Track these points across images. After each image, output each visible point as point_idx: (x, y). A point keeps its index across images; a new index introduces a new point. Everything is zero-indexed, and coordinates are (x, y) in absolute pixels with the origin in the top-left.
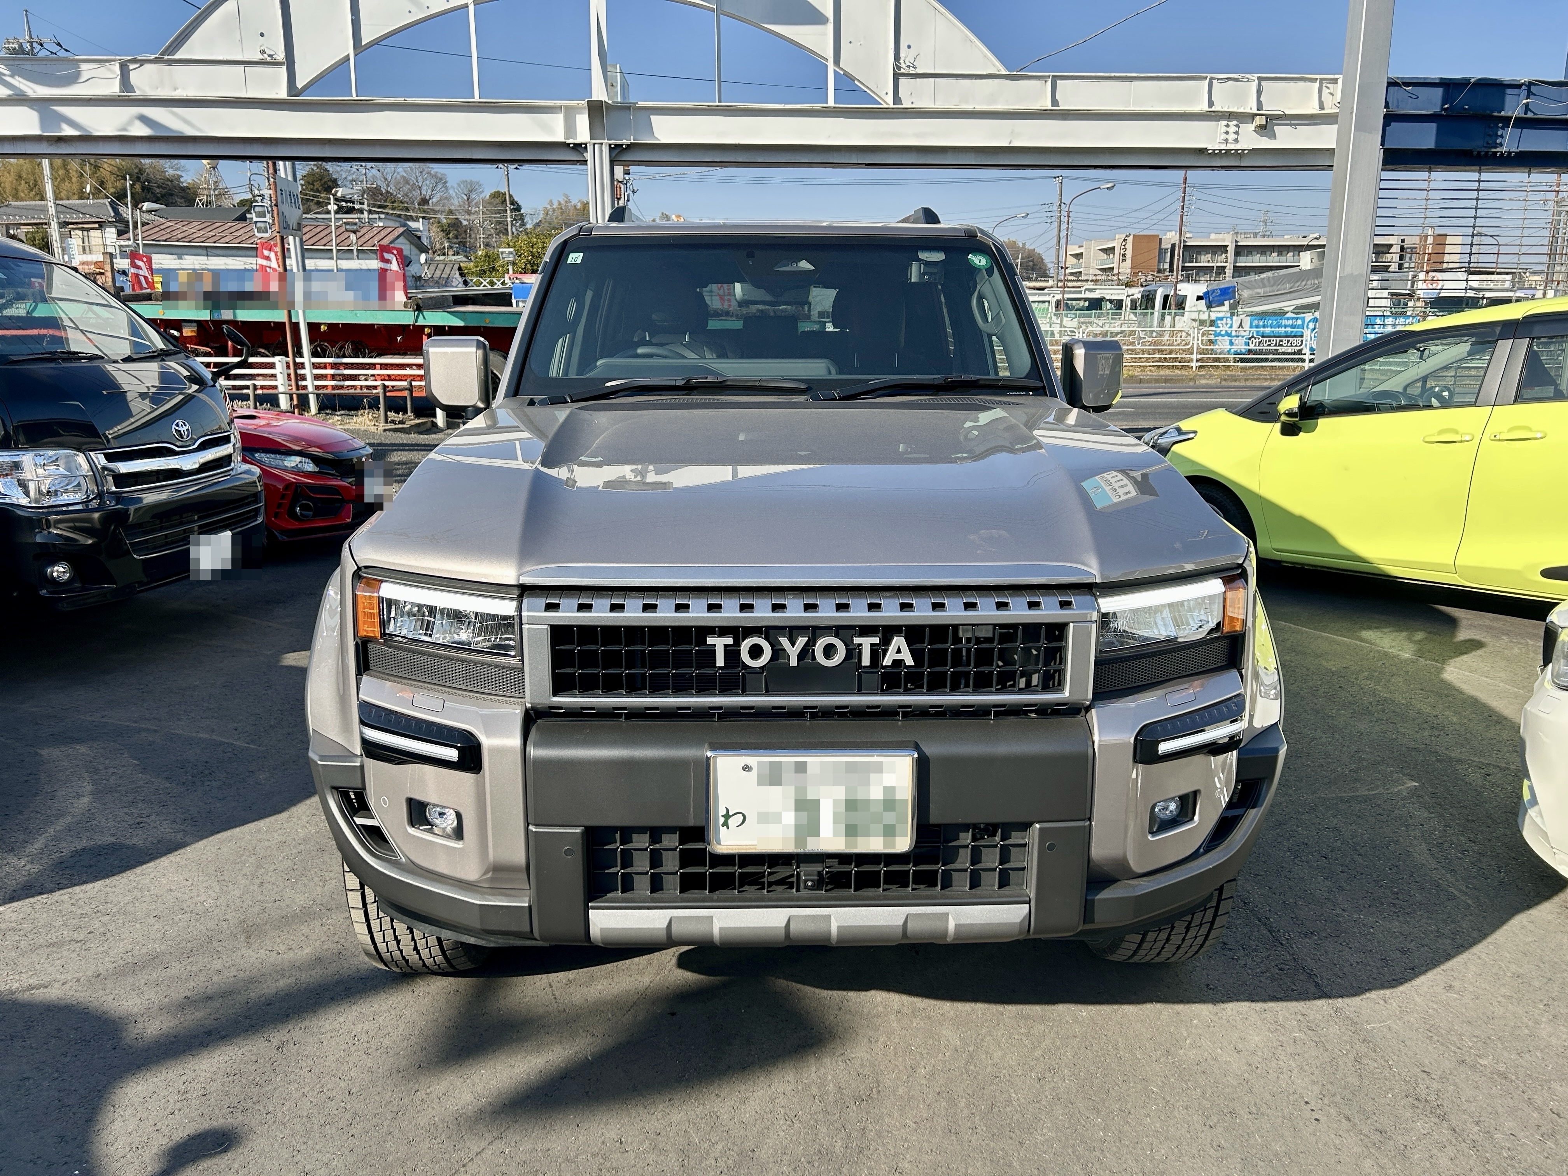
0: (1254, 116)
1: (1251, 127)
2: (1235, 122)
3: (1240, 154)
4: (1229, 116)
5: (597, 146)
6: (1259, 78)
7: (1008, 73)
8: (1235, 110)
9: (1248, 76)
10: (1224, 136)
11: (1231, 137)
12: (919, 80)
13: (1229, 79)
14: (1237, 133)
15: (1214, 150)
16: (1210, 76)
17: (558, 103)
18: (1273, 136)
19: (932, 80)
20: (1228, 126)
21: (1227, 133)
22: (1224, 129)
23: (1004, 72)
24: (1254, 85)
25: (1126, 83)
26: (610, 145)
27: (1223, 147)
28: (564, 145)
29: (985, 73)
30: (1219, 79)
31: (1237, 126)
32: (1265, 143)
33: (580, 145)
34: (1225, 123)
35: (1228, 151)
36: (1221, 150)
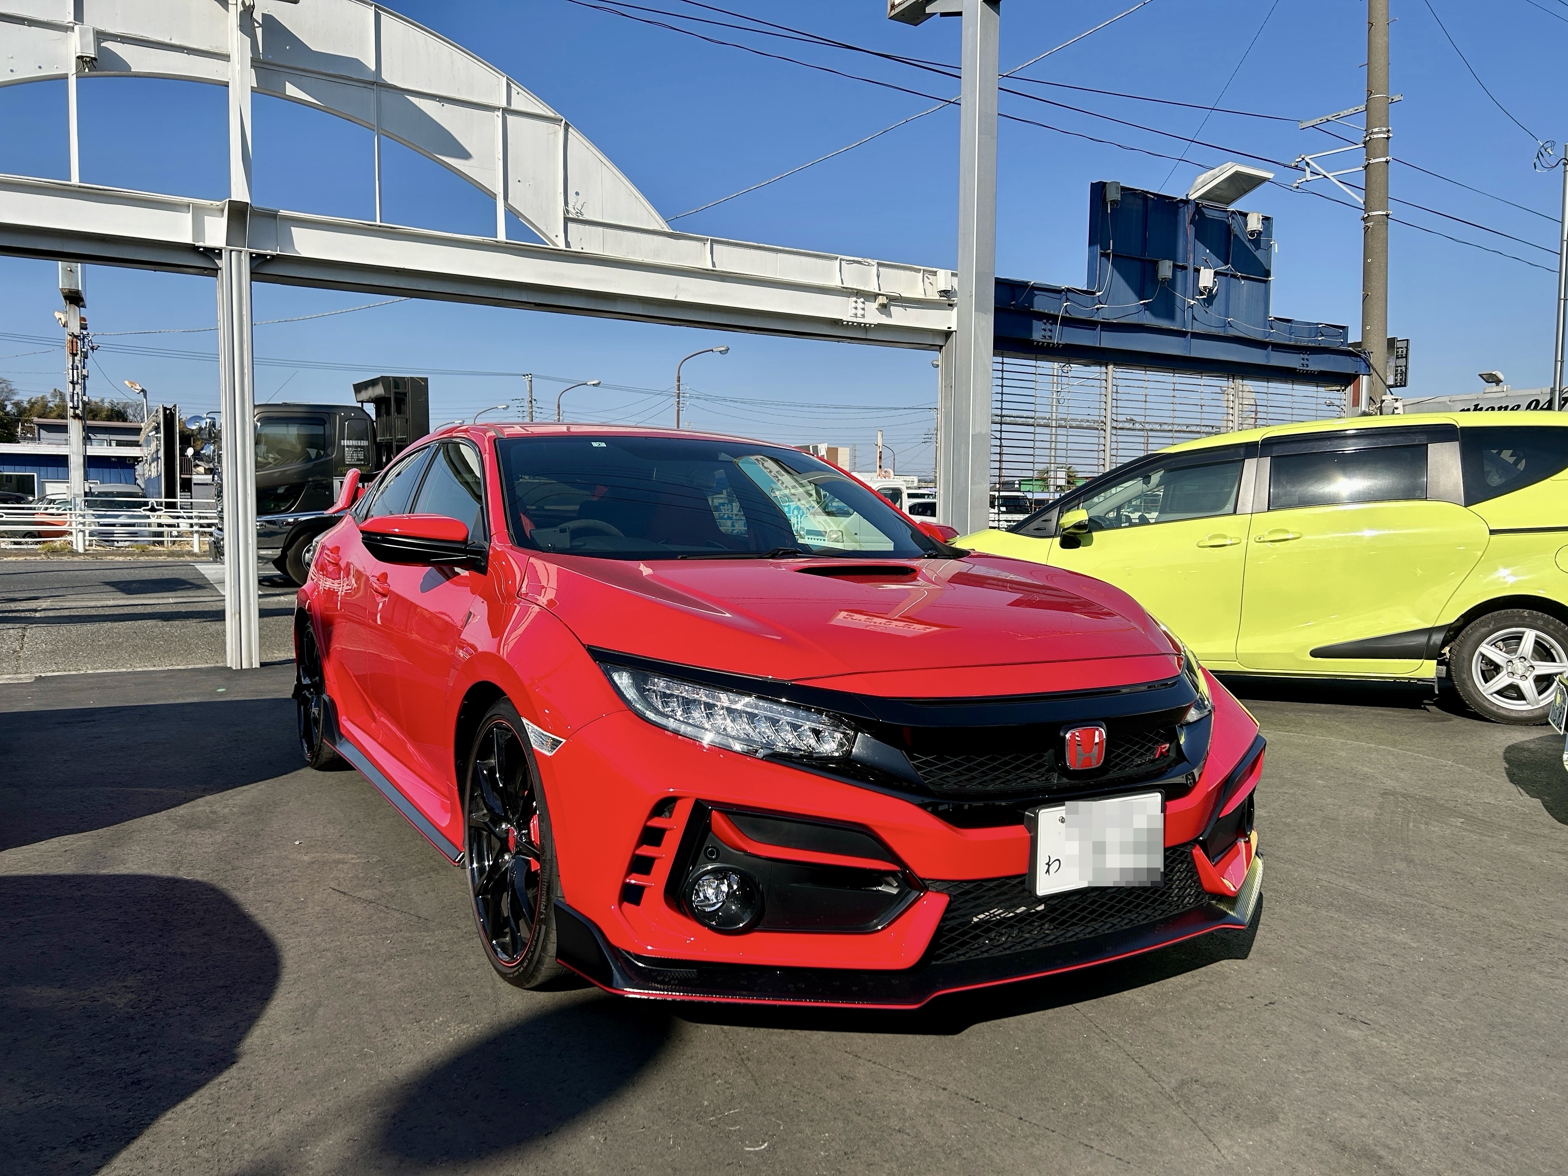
0: (876, 296)
1: (875, 305)
2: (862, 300)
3: (865, 328)
4: (858, 293)
5: (233, 253)
6: (878, 263)
7: (671, 231)
8: (862, 288)
9: (869, 260)
10: (854, 311)
11: (860, 312)
12: (588, 227)
13: (855, 262)
14: (863, 309)
15: (848, 322)
16: (840, 257)
17: (186, 200)
18: (889, 315)
19: (600, 229)
20: (856, 302)
21: (856, 308)
22: (854, 305)
23: (667, 229)
24: (874, 269)
25: (772, 255)
26: (251, 254)
27: (854, 320)
28: (192, 249)
29: (651, 228)
30: (847, 261)
31: (863, 303)
32: (884, 320)
33: (211, 250)
34: (855, 299)
35: (859, 324)
36: (853, 323)
